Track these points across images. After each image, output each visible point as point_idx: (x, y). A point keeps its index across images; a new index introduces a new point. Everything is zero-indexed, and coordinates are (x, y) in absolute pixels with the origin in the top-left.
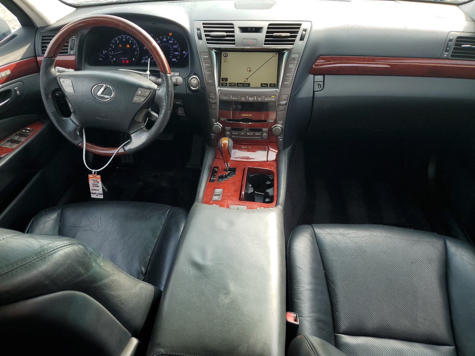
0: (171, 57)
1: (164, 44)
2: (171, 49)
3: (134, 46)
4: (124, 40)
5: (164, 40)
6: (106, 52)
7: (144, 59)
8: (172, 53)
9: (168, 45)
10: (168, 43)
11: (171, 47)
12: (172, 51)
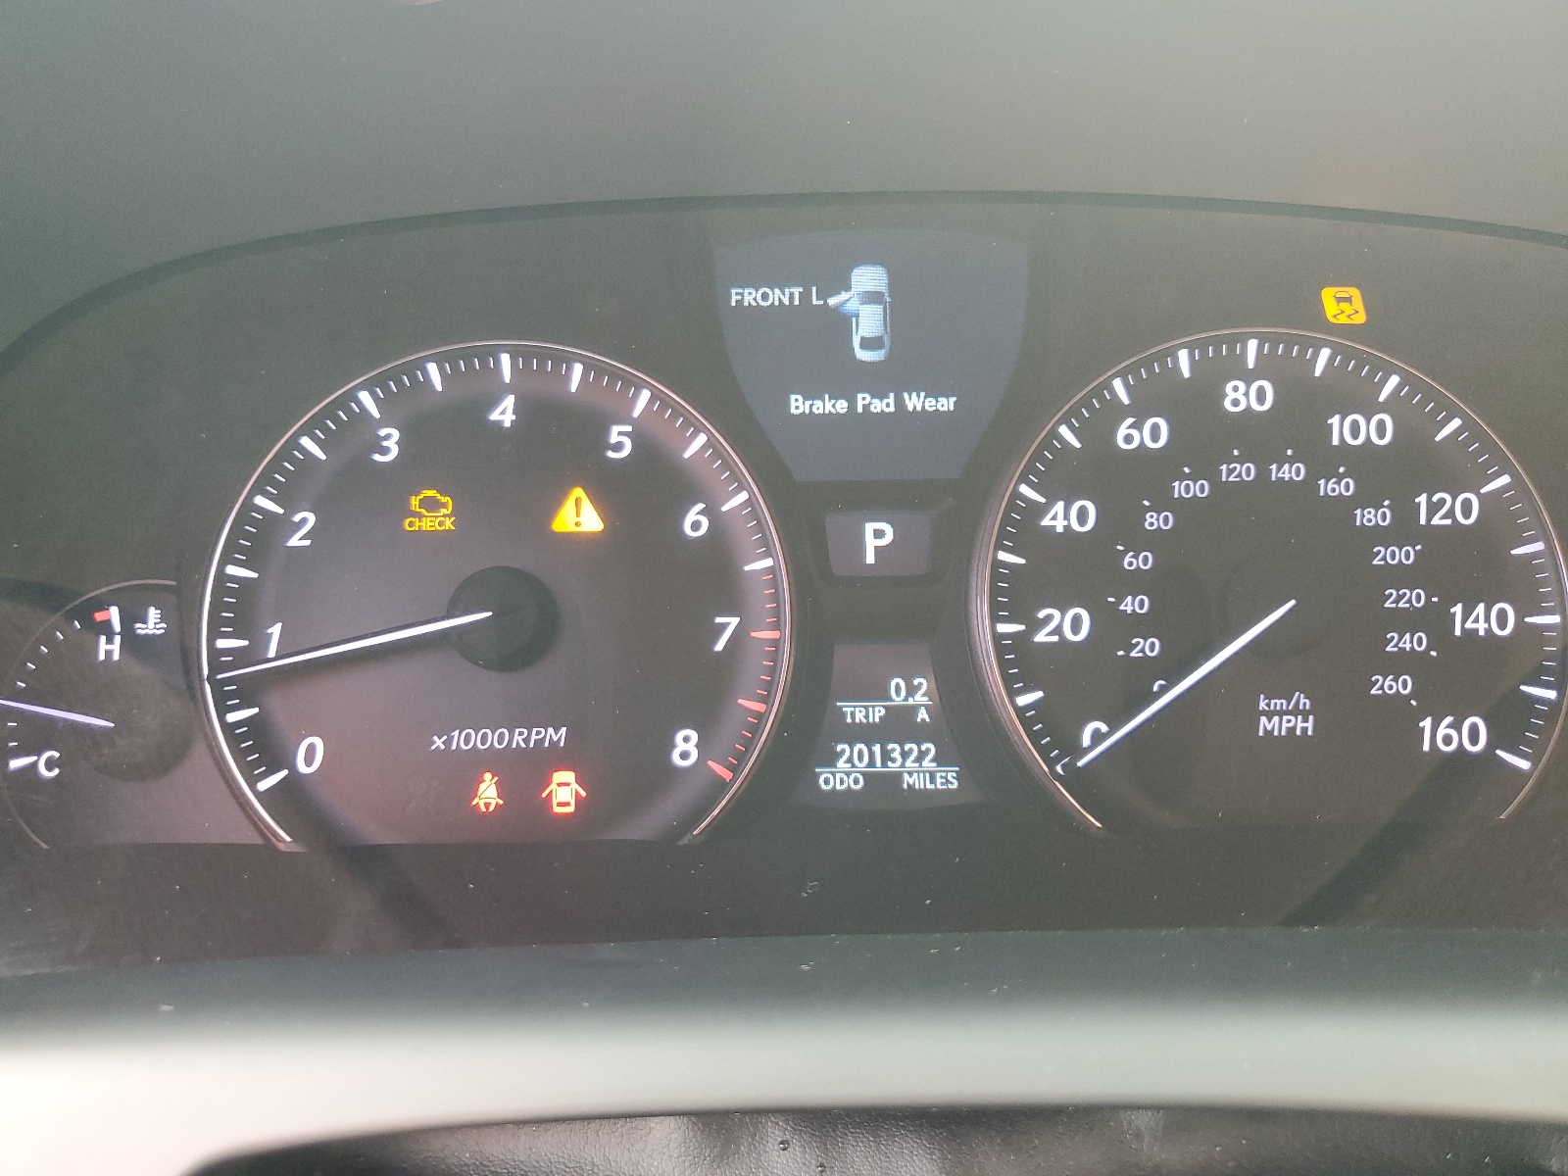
0: (1400, 686)
1: (1247, 471)
2: (1387, 555)
3: (694, 522)
4: (504, 413)
5: (1239, 397)
6: (153, 623)
7: (866, 734)
8: (1407, 621)
9: (1310, 482)
10: (1325, 459)
11: (1369, 517)
12: (1400, 577)
